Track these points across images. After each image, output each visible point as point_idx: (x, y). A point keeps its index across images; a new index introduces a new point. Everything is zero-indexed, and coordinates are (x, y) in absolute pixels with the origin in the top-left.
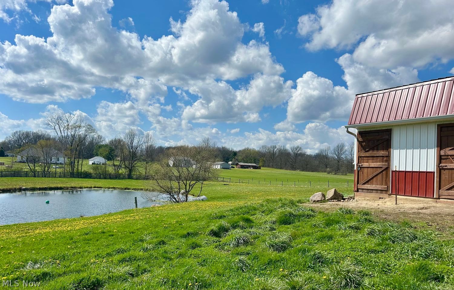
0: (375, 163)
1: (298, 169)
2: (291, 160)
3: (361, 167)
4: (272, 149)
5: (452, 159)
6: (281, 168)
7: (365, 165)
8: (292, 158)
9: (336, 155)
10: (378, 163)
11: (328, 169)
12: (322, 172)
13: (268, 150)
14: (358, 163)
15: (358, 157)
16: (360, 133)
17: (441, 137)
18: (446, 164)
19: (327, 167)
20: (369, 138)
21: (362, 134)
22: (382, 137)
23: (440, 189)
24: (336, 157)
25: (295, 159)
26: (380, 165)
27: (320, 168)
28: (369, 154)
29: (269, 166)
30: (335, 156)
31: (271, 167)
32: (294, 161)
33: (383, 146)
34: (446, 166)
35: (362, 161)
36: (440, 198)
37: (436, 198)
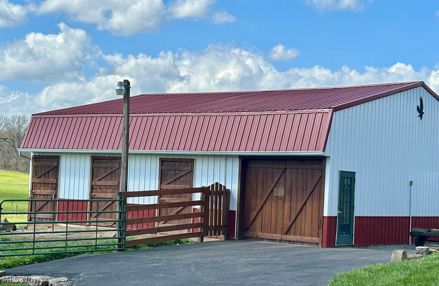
0: (46, 191)
3: (34, 194)
4: (16, 126)
5: (99, 189)
7: (38, 191)
10: (48, 191)
13: (5, 126)
14: (32, 190)
15: (32, 183)
16: (35, 157)
17: (93, 168)
18: (95, 194)
20: (42, 163)
21: (36, 158)
22: (52, 163)
23: (90, 217)
26: (49, 192)
28: (41, 180)
33: (53, 173)
34: (95, 195)
35: (36, 188)
36: (91, 225)
37: (88, 225)
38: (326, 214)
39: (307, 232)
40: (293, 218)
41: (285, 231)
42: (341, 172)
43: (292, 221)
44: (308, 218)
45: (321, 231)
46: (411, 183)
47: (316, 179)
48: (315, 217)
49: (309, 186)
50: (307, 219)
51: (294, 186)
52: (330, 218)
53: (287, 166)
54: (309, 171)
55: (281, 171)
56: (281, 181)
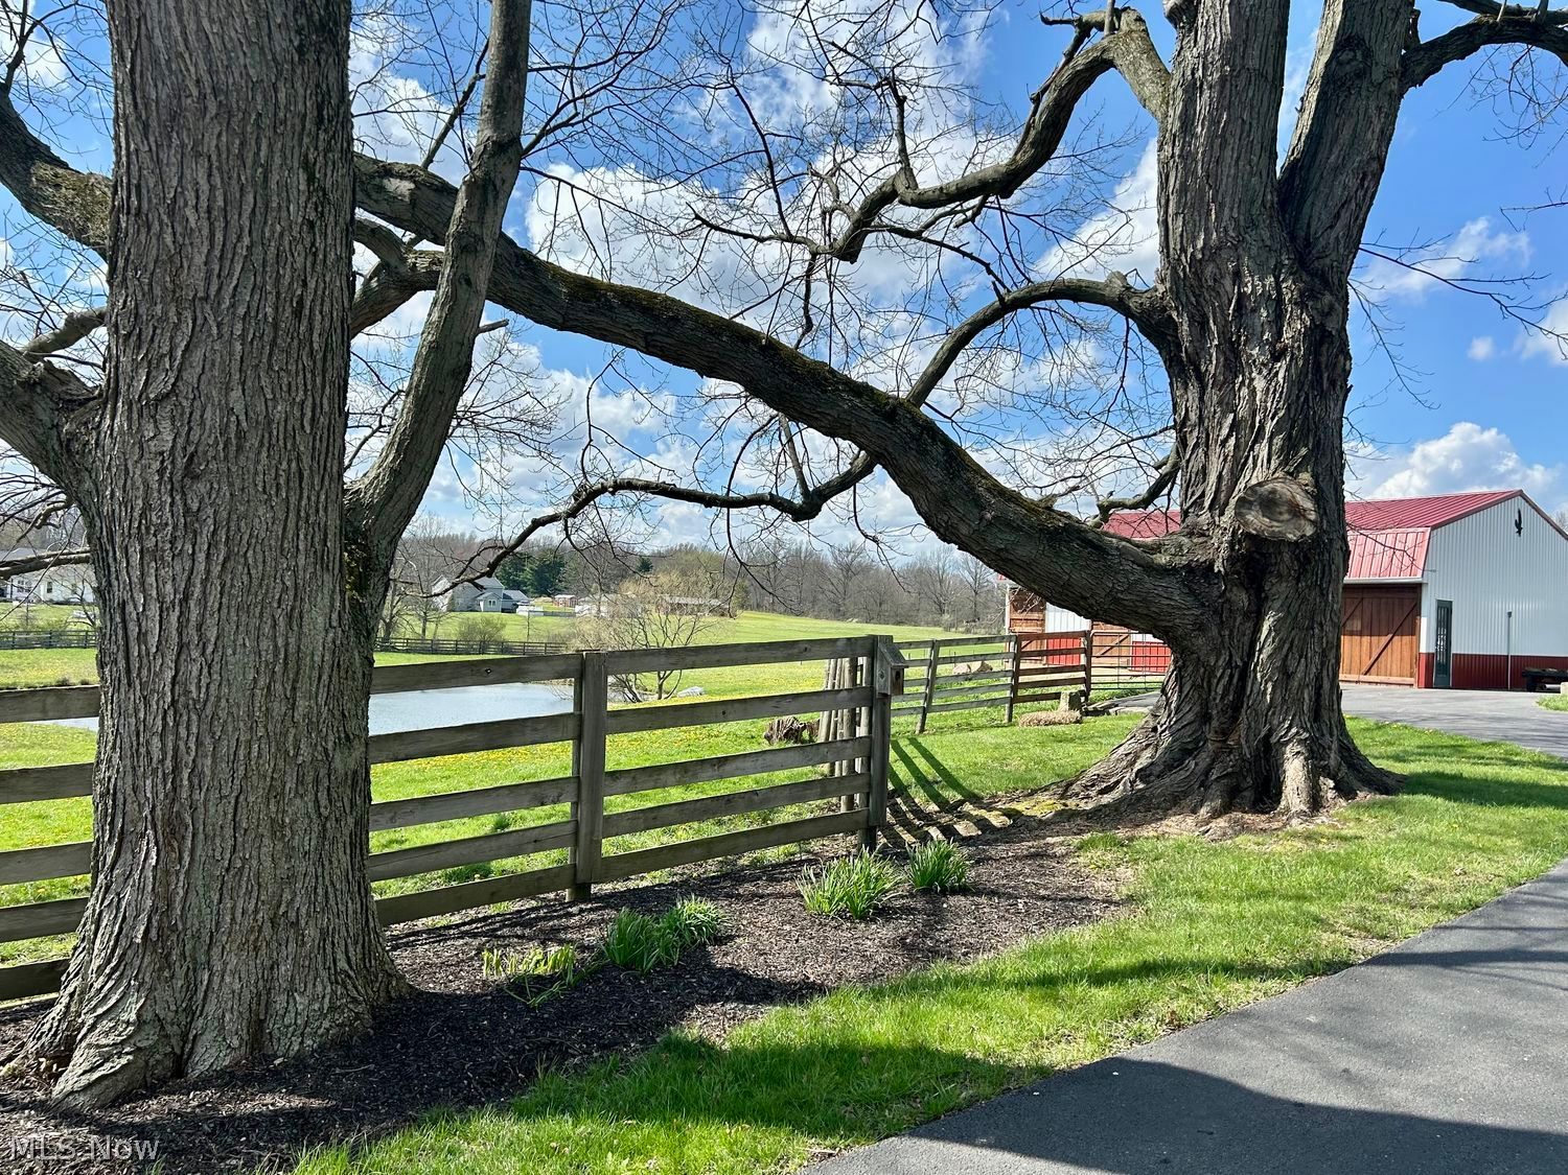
1: (854, 616)
2: (831, 587)
4: (771, 552)
6: (800, 614)
8: (835, 581)
9: (970, 572)
11: (946, 617)
12: (928, 624)
19: (942, 612)
24: (971, 580)
25: (845, 586)
27: (921, 614)
29: (759, 607)
30: (966, 574)
31: (768, 610)
32: (841, 589)
38: (1423, 649)
39: (1394, 671)
40: (1374, 656)
41: (1364, 669)
42: (1439, 601)
43: (1373, 660)
44: (1397, 655)
45: (1416, 670)
46: (1510, 614)
47: (1407, 610)
48: (1406, 654)
49: (1396, 618)
50: (1395, 655)
51: (1375, 617)
52: (1428, 654)
53: (1365, 595)
54: (1397, 601)
55: (1356, 602)
56: (1357, 613)
